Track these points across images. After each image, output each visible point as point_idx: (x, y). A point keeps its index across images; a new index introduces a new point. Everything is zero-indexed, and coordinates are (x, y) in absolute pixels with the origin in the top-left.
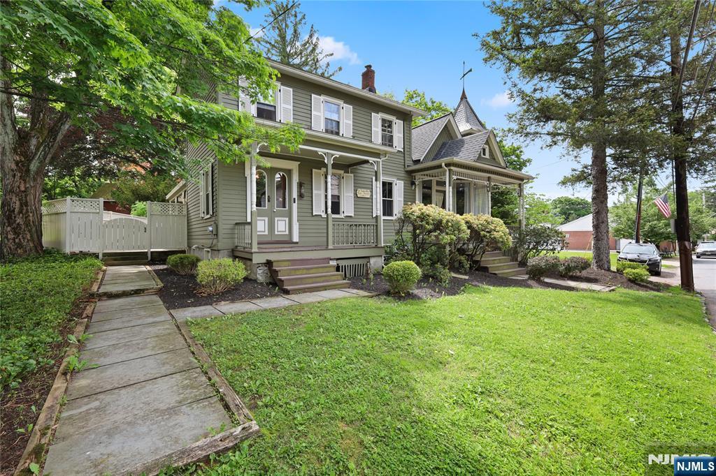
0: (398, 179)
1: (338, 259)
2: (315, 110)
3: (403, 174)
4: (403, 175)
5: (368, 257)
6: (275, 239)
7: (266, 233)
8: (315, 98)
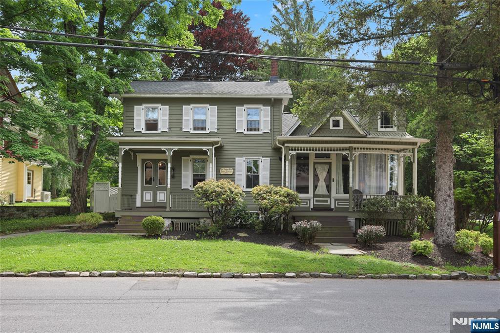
0: (263, 157)
1: (172, 218)
2: (185, 116)
3: (270, 151)
4: (270, 153)
5: (198, 218)
6: (156, 205)
7: (152, 201)
8: (185, 108)
